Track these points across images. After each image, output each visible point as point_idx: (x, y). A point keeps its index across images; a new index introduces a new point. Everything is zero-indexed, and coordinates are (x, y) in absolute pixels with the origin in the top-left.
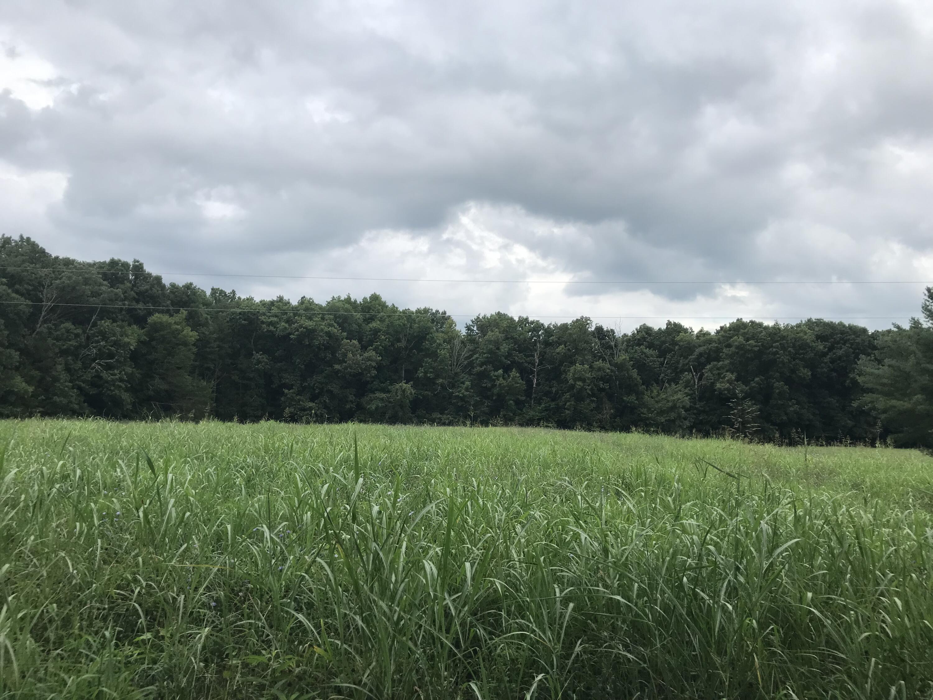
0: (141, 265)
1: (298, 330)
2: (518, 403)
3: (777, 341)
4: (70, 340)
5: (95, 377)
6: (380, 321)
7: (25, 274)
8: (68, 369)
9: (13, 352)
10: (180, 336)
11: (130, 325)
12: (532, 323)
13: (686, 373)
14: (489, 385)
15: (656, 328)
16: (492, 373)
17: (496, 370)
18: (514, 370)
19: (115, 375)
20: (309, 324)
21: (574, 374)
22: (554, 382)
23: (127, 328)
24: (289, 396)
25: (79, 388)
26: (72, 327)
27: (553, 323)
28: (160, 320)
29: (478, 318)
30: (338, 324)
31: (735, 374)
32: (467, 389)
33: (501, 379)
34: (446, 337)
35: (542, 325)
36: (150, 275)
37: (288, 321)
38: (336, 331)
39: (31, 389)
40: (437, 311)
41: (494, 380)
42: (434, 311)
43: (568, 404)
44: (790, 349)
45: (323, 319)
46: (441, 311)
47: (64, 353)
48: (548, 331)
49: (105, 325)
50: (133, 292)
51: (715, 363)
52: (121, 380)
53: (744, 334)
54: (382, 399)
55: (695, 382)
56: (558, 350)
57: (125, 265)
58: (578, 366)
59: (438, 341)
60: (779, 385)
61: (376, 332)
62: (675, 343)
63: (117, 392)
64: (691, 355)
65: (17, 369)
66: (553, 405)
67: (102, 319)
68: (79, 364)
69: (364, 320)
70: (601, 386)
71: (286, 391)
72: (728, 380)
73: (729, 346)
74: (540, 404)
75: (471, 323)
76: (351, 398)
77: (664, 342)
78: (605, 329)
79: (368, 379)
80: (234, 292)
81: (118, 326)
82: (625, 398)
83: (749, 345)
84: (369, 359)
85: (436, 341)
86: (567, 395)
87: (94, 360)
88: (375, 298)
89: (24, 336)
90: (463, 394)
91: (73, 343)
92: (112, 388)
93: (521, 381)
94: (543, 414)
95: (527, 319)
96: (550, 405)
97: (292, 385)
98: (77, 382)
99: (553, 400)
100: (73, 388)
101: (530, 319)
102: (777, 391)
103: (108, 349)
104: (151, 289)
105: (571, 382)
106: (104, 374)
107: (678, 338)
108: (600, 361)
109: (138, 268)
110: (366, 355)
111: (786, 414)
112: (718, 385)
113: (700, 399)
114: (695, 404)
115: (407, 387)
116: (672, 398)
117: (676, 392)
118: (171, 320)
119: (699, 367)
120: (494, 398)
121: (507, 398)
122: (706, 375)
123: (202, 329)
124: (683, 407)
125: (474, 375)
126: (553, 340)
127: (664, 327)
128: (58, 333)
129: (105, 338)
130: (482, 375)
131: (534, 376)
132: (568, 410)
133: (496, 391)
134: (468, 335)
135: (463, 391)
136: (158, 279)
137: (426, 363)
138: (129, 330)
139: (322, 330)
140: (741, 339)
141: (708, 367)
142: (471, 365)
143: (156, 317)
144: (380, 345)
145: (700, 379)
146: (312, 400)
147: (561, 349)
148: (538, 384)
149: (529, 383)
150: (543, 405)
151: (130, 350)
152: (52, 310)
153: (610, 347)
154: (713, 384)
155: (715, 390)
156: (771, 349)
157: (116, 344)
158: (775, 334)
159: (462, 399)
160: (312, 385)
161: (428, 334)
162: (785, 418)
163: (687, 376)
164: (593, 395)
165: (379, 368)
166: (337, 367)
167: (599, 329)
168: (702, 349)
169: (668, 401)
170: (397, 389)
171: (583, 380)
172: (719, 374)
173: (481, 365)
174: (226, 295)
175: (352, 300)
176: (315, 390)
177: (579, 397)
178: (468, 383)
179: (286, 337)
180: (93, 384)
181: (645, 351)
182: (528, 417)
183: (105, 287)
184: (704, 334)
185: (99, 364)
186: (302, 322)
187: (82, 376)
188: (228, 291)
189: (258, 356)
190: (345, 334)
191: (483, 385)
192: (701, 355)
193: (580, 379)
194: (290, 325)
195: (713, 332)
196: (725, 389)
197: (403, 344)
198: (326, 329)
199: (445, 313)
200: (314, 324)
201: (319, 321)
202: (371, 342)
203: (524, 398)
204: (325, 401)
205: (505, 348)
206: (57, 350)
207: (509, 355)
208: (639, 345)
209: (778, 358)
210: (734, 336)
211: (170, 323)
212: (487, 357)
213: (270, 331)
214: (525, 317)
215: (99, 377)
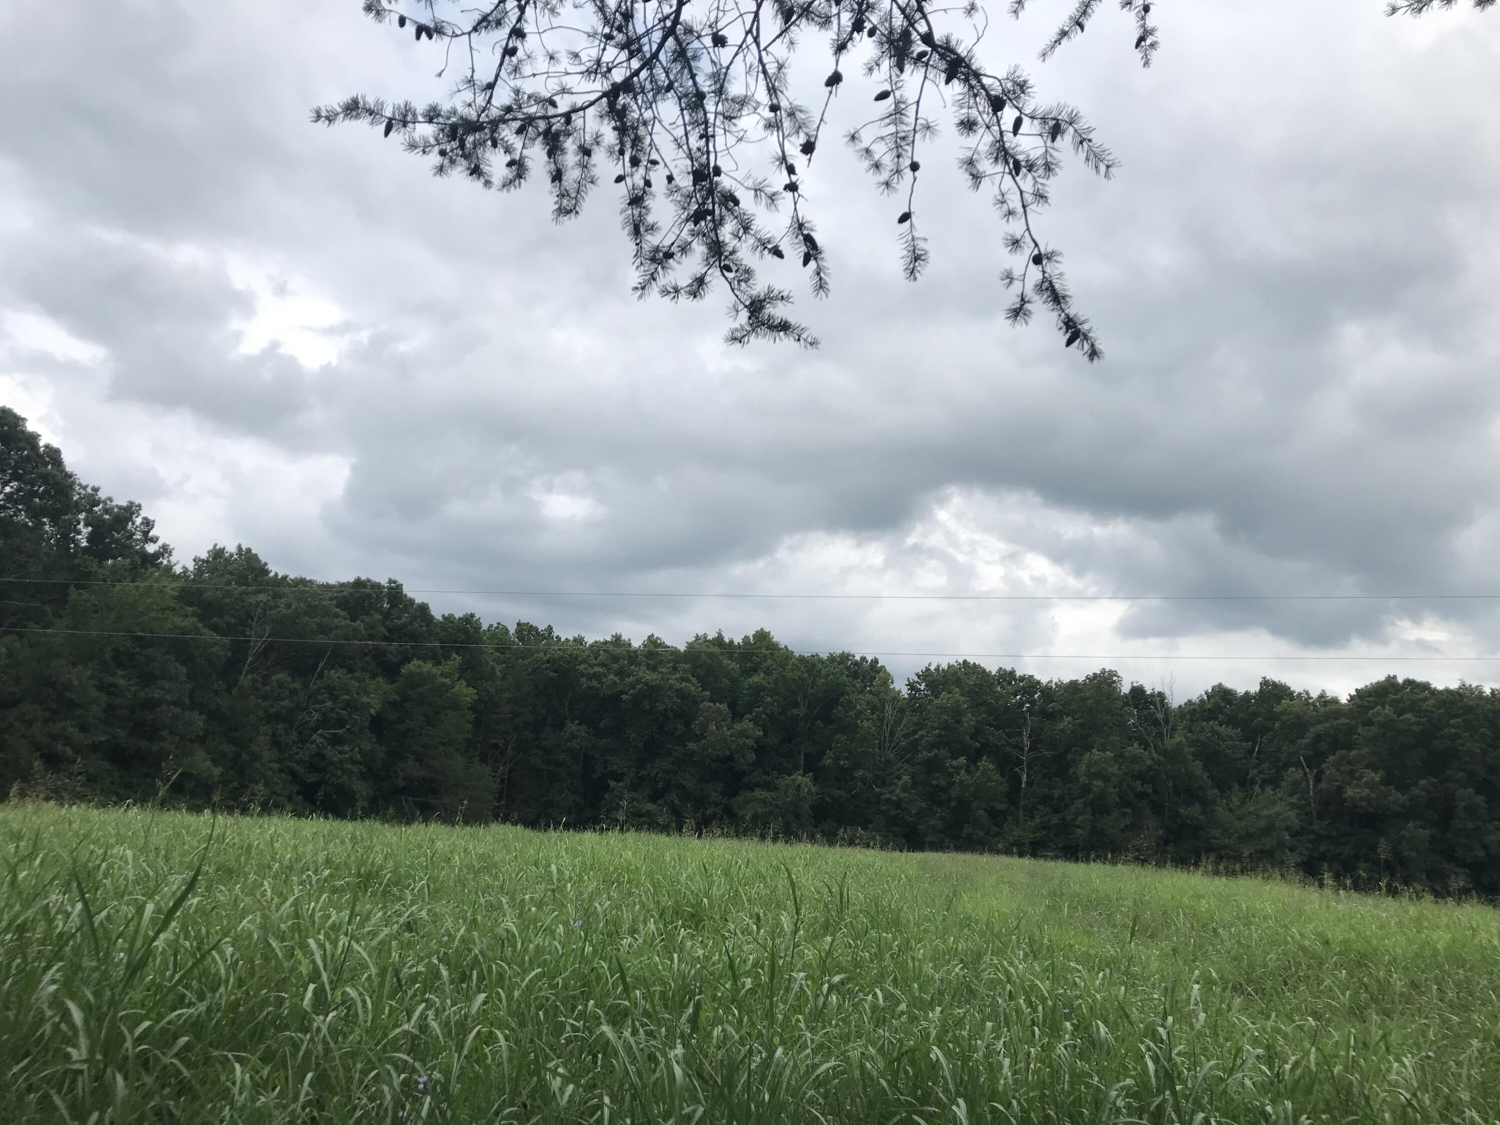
0: (400, 587)
1: (634, 688)
2: (993, 813)
3: (1456, 716)
4: (283, 700)
5: (317, 755)
6: (764, 673)
7: (228, 600)
8: (275, 743)
9: (195, 715)
10: (449, 695)
11: (374, 677)
12: (1022, 679)
13: (1293, 769)
14: (943, 783)
15: (1241, 690)
16: (948, 762)
17: (954, 757)
18: (984, 758)
19: (346, 753)
20: (651, 677)
21: (1089, 766)
22: (1058, 779)
23: (368, 681)
24: (616, 792)
25: (293, 774)
26: (289, 679)
27: (1055, 680)
28: (419, 670)
29: (928, 669)
30: (698, 678)
31: (1381, 772)
32: (905, 789)
33: (963, 772)
34: (875, 700)
35: (1039, 682)
36: (411, 601)
37: (621, 673)
38: (693, 688)
39: (217, 771)
40: (864, 659)
41: (951, 775)
42: (858, 658)
43: (1080, 818)
44: (1482, 730)
45: (675, 669)
46: (869, 658)
47: (273, 718)
48: (1048, 692)
49: (334, 676)
50: (382, 628)
51: (1343, 752)
52: (354, 762)
53: (1394, 703)
54: (764, 801)
55: (1308, 785)
56: (1061, 726)
57: (377, 586)
58: (1096, 754)
59: (858, 707)
60: (1465, 796)
61: (758, 690)
62: (1274, 717)
63: (345, 778)
64: (1303, 738)
65: (202, 740)
66: (1055, 820)
67: (333, 667)
68: (294, 735)
69: (743, 672)
70: (1139, 788)
71: (612, 784)
72: (1367, 783)
73: (1369, 723)
74: (1033, 817)
75: (916, 679)
76: (715, 797)
77: (1255, 715)
78: (1149, 692)
79: (745, 767)
80: (550, 628)
81: (354, 678)
82: (1181, 810)
83: (1403, 721)
84: (743, 734)
85: (855, 707)
86: (1079, 803)
87: (315, 730)
88: (762, 636)
89: (216, 693)
90: (897, 796)
91: (286, 703)
92: (339, 773)
93: (997, 777)
94: (1038, 834)
95: (1012, 672)
96: (1050, 820)
97: (623, 774)
98: (288, 763)
99: (1056, 811)
100: (281, 771)
101: (1019, 673)
102: (1462, 804)
103: (338, 713)
104: (411, 623)
105: (1083, 780)
106: (331, 753)
107: (1278, 709)
108: (1136, 745)
109: (395, 592)
110: (738, 727)
111: (1485, 847)
112: (1350, 792)
113: (1320, 816)
114: (1311, 823)
115: (803, 780)
116: (1266, 812)
117: (1273, 803)
118: (435, 670)
119: (1316, 759)
120: (952, 805)
121: (975, 804)
122: (1328, 772)
123: (485, 684)
124: (1287, 829)
125: (919, 764)
126: (1053, 708)
127: (1255, 688)
128: (267, 688)
129: (334, 698)
130: (932, 766)
131: (1022, 769)
132: (1081, 828)
133: (955, 792)
134: (912, 697)
135: (898, 791)
136: (424, 609)
137: (838, 742)
138: (371, 685)
139: (671, 686)
140: (1388, 710)
141: (1331, 758)
142: (914, 747)
143: (414, 666)
144: (764, 712)
145: (1318, 779)
146: (653, 799)
147: (1066, 722)
148: (1029, 784)
149: (1015, 780)
150: (1038, 820)
151: (371, 715)
152: (265, 653)
153: (1156, 723)
154: (1340, 789)
155: (1345, 800)
156: (1446, 730)
157: (349, 706)
158: (1453, 703)
159: (897, 805)
160: (653, 775)
161: (842, 694)
162: (1481, 853)
163: (1293, 774)
164: (1127, 804)
165: (761, 750)
166: (691, 746)
167: (1138, 692)
168: (1319, 727)
169: (1258, 817)
170: (788, 785)
171: (1106, 779)
172: (1351, 772)
173: (932, 747)
174: (538, 633)
175: (727, 640)
176: (657, 782)
177: (1099, 807)
178: (906, 778)
179: (615, 698)
180: (312, 767)
181: (1218, 728)
182: (1011, 839)
183: (342, 620)
184: (1328, 701)
185: (321, 735)
186: (641, 674)
187: (297, 753)
188: (542, 627)
189: (572, 727)
190: (708, 693)
191: (934, 782)
192: (1319, 738)
193: (1099, 775)
194: (622, 679)
195: (1344, 699)
196: (1361, 799)
197: (801, 711)
198: (678, 685)
199: (876, 661)
200: (660, 676)
201: (669, 673)
202: (749, 708)
203: (1003, 807)
204: (672, 801)
205: (969, 720)
206: (261, 713)
207: (977, 732)
208: (1208, 719)
209: (1462, 745)
210: (1376, 704)
211: (435, 675)
212: (940, 736)
213: (591, 688)
214: (1009, 669)
215: (320, 755)
